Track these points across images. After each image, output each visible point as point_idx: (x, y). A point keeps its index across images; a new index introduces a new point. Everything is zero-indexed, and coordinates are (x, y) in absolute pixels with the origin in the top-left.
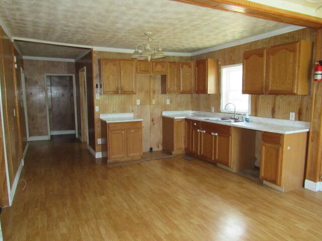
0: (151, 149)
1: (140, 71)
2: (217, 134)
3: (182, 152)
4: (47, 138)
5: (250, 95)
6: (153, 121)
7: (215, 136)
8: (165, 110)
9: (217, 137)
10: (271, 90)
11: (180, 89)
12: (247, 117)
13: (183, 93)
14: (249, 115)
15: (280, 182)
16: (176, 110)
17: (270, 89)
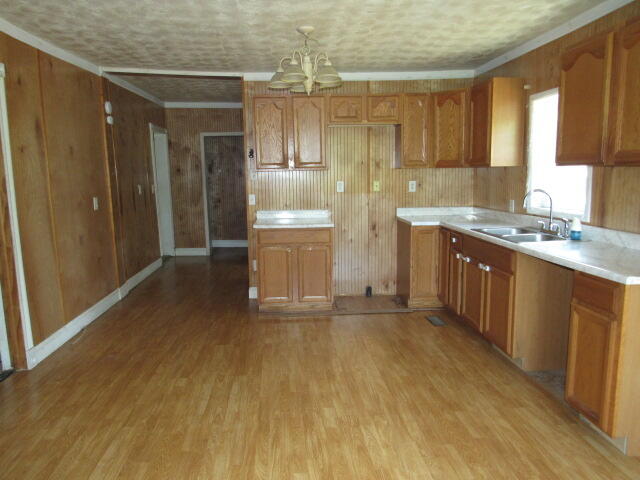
0: (369, 290)
1: (336, 117)
2: (488, 269)
3: (433, 302)
4: (203, 252)
5: (591, 168)
6: (374, 228)
7: (486, 272)
8: (406, 204)
9: (490, 275)
10: (619, 152)
11: (434, 156)
12: (577, 227)
13: (441, 165)
14: (583, 223)
15: (611, 423)
16: (432, 205)
17: (618, 148)
